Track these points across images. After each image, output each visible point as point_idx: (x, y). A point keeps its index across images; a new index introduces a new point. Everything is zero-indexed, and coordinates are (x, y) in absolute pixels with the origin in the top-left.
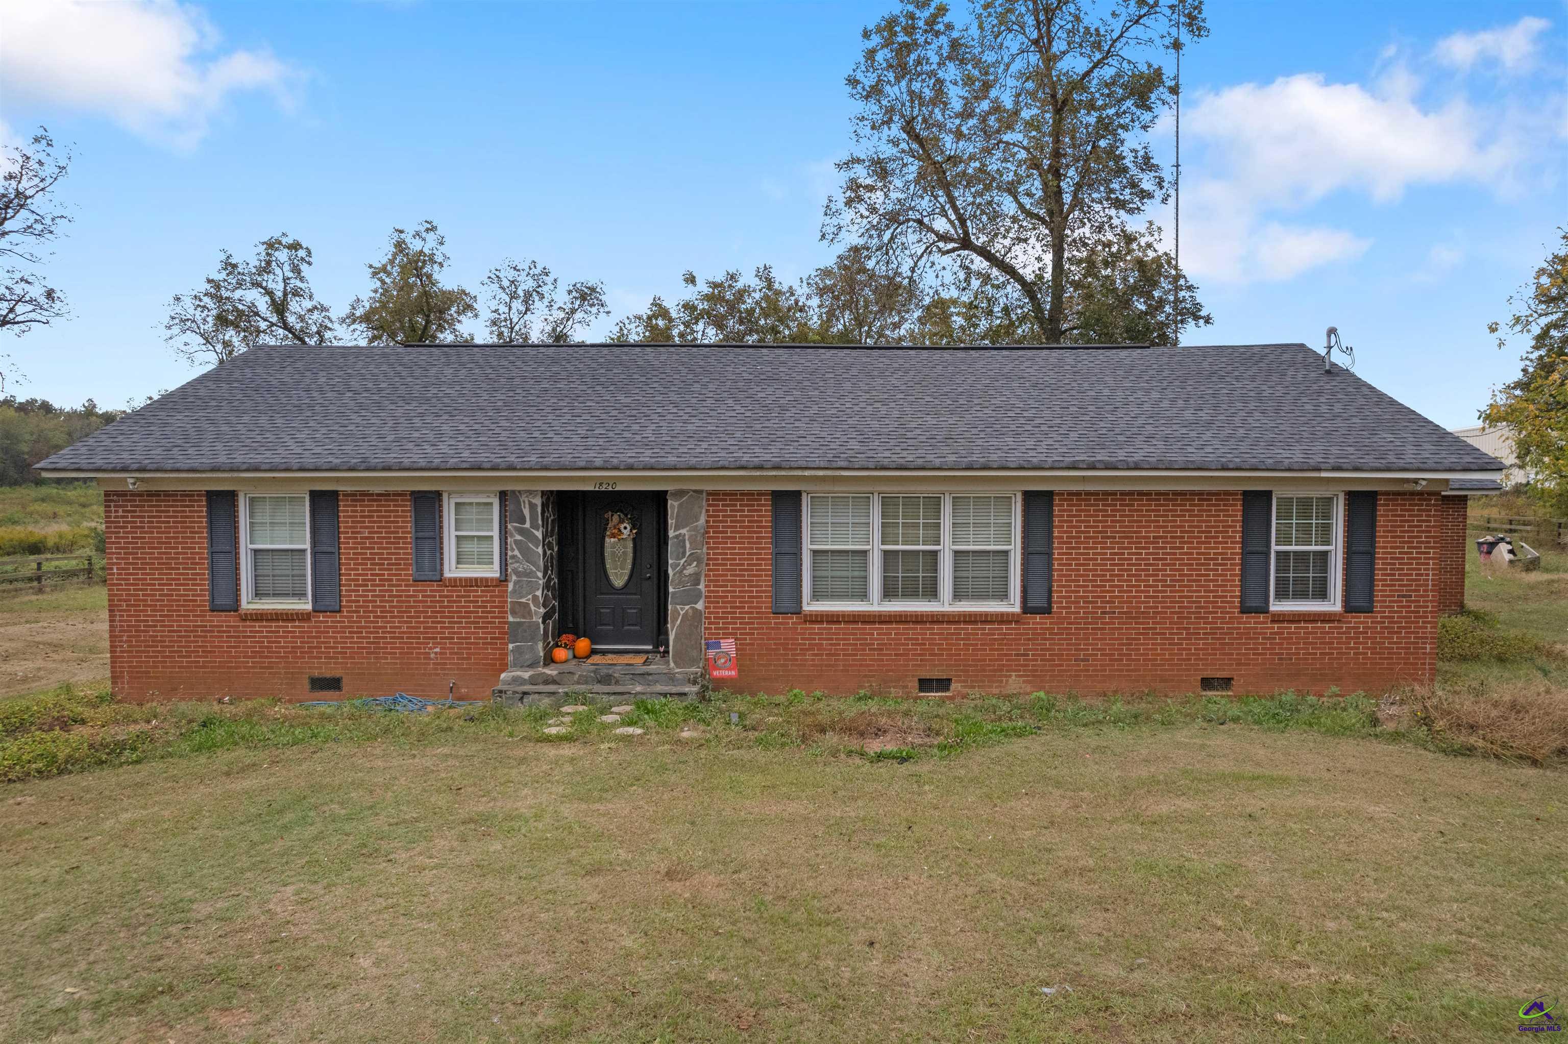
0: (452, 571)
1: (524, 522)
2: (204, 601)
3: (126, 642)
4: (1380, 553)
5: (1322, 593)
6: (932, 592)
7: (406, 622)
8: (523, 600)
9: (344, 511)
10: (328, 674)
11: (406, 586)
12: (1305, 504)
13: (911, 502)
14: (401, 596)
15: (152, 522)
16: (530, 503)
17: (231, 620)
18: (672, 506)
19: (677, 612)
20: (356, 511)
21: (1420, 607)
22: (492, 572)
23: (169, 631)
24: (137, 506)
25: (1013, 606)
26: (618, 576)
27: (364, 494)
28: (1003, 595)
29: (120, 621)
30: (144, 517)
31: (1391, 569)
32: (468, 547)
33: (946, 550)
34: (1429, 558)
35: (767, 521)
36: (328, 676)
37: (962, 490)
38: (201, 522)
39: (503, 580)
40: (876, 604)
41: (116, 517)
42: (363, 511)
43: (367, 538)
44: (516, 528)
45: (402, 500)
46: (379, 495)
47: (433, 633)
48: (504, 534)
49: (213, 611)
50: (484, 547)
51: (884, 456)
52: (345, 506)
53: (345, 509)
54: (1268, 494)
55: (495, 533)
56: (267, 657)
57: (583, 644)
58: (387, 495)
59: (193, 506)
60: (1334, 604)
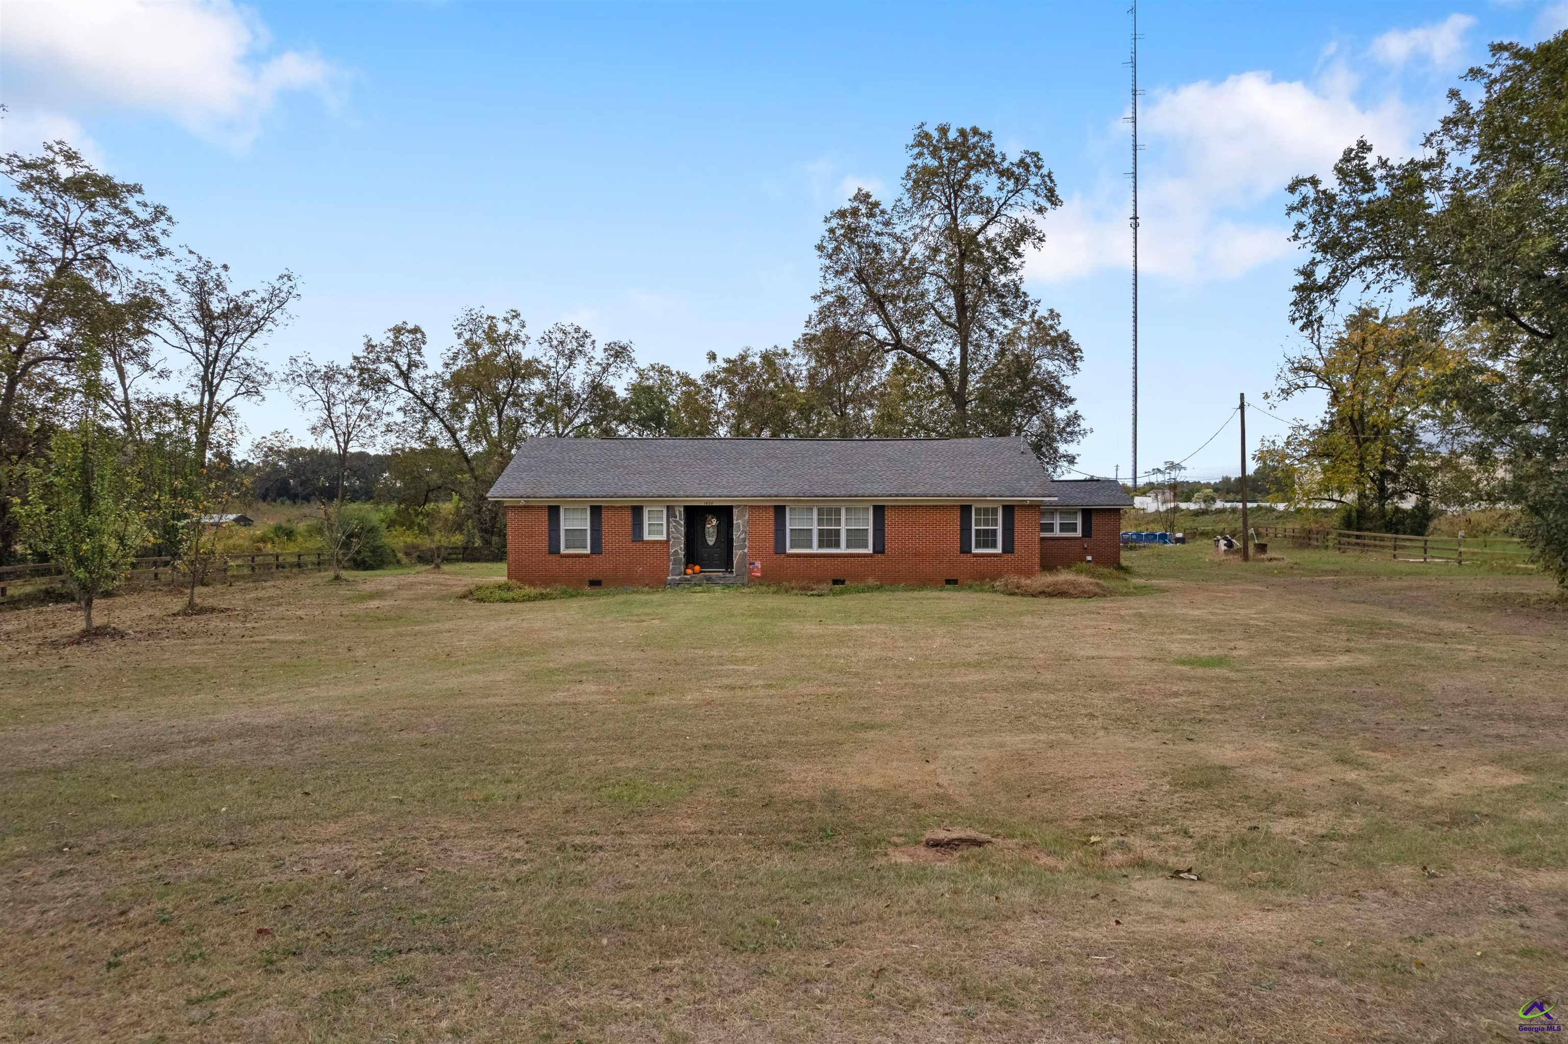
0: (647, 537)
1: (677, 518)
2: (546, 550)
4: (1016, 529)
5: (994, 545)
6: (837, 545)
8: (676, 549)
10: (596, 579)
11: (629, 543)
12: (986, 511)
13: (830, 511)
14: (627, 547)
15: (526, 518)
16: (679, 510)
17: (556, 557)
18: (735, 512)
19: (737, 554)
20: (609, 514)
21: (1033, 551)
22: (664, 537)
23: (531, 562)
24: (520, 512)
25: (870, 550)
26: (711, 541)
27: (612, 507)
28: (866, 547)
29: (512, 558)
30: (522, 516)
31: (1021, 536)
32: (653, 528)
33: (843, 528)
35: (772, 518)
37: (849, 505)
38: (545, 518)
39: (668, 541)
40: (815, 550)
41: (511, 516)
42: (612, 514)
43: (613, 524)
44: (673, 521)
45: (627, 509)
46: (618, 507)
47: (639, 562)
48: (668, 522)
49: (549, 554)
50: (659, 528)
51: (818, 492)
52: (604, 511)
53: (604, 513)
54: (970, 506)
55: (665, 522)
56: (571, 573)
57: (697, 568)
58: (622, 507)
59: (542, 512)
60: (999, 550)
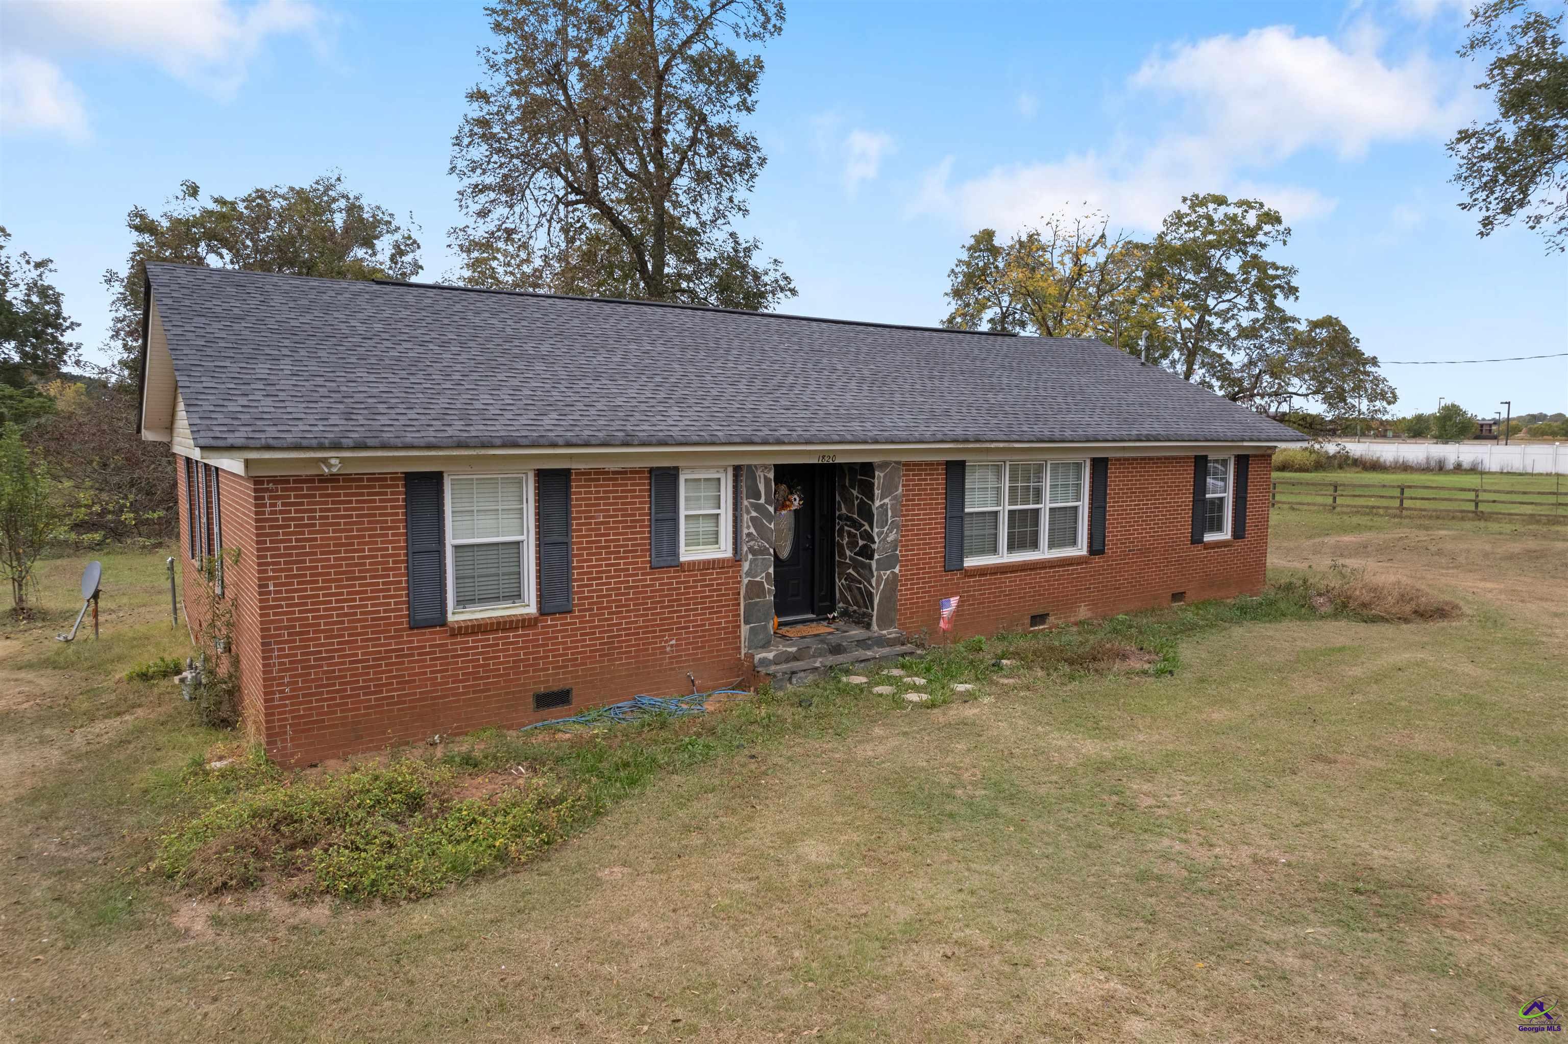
0: (687, 554)
1: (759, 498)
2: (401, 617)
3: (289, 683)
4: (1248, 497)
6: (1034, 543)
7: (642, 615)
8: (758, 579)
9: (576, 493)
10: (556, 686)
11: (643, 574)
13: (1026, 471)
14: (637, 587)
15: (327, 517)
16: (765, 477)
17: (436, 637)
18: (879, 477)
19: (880, 576)
20: (591, 492)
21: (1262, 532)
22: (725, 552)
23: (351, 662)
24: (304, 496)
25: (1082, 550)
27: (599, 472)
28: (1077, 543)
29: (279, 657)
30: (315, 511)
32: (699, 526)
33: (1045, 507)
35: (942, 488)
36: (555, 689)
38: (397, 514)
39: (737, 560)
40: (1004, 557)
41: (272, 513)
42: (598, 492)
43: (602, 523)
44: (752, 504)
45: (640, 478)
46: (614, 473)
47: (669, 624)
48: (738, 510)
49: (411, 628)
50: (709, 526)
52: (577, 487)
53: (578, 491)
54: (1204, 458)
55: (729, 511)
56: (482, 678)
58: (623, 472)
59: (386, 494)
60: (1227, 534)
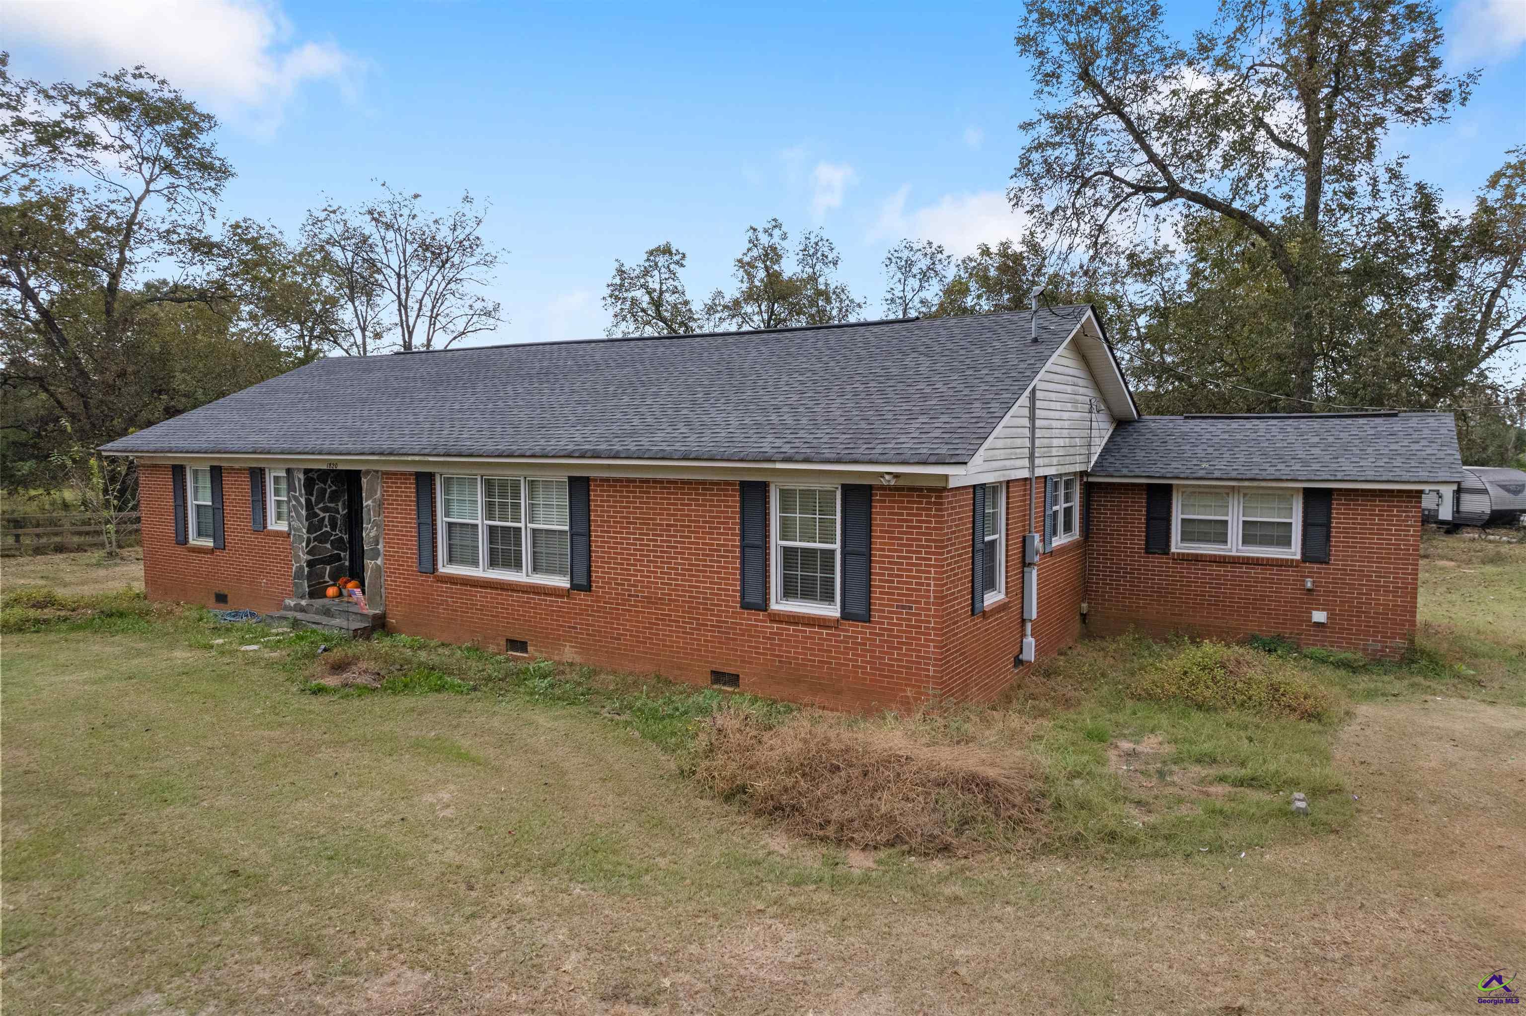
0: (270, 525)
1: (296, 492)
2: (174, 537)
3: (149, 560)
4: (876, 555)
5: (824, 595)
6: (518, 564)
7: (251, 560)
8: (297, 549)
10: (222, 591)
11: (250, 534)
12: (804, 499)
13: (503, 486)
14: (249, 541)
15: (155, 484)
16: (298, 478)
17: (184, 551)
18: (364, 482)
19: (369, 564)
20: (229, 481)
21: (922, 621)
22: (285, 527)
23: (163, 556)
24: (149, 474)
25: (565, 581)
27: (231, 469)
29: (146, 547)
30: (152, 481)
31: (889, 575)
33: (525, 526)
34: (930, 566)
35: (414, 496)
38: (171, 485)
39: (289, 533)
40: (484, 571)
42: (232, 481)
43: (234, 499)
44: (293, 496)
45: (247, 474)
46: (237, 469)
48: (289, 499)
49: (177, 544)
52: (224, 477)
53: (225, 480)
54: (766, 487)
56: (199, 577)
57: (351, 585)
58: (240, 470)
59: (168, 474)
60: (833, 609)
